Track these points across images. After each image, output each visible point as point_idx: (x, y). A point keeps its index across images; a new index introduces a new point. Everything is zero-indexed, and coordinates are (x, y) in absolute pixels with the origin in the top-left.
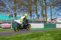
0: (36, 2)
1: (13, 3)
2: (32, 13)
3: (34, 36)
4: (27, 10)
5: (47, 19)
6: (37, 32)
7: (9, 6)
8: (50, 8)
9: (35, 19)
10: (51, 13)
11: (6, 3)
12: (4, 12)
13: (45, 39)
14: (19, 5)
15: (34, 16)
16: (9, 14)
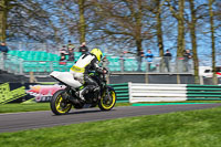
0: (158, 4)
1: (75, 7)
2: (143, 44)
3: (151, 128)
4: (126, 34)
5: (196, 69)
6: (162, 116)
7: (62, 21)
8: (208, 25)
9: (153, 66)
10: (213, 47)
11: (50, 10)
12: (42, 42)
13: (192, 143)
14: (96, 15)
15: (151, 57)
16: (61, 48)
